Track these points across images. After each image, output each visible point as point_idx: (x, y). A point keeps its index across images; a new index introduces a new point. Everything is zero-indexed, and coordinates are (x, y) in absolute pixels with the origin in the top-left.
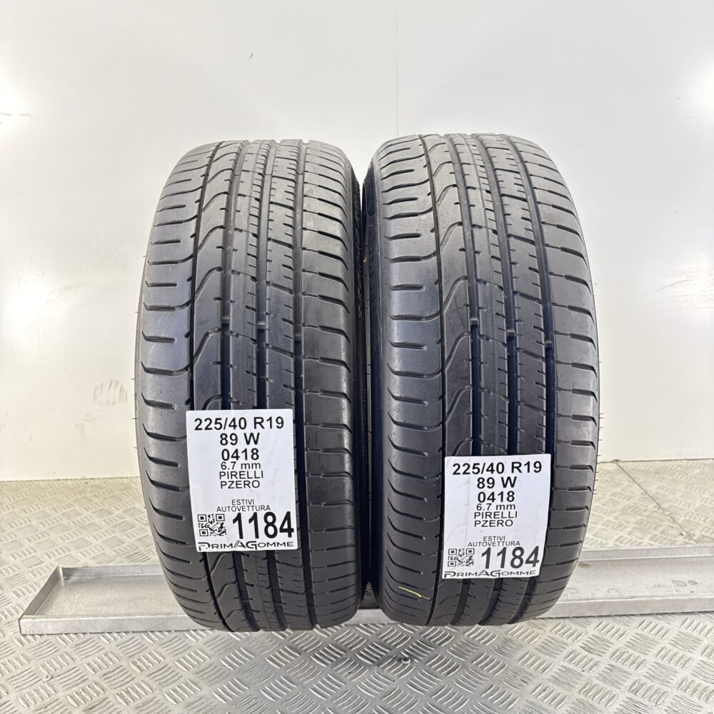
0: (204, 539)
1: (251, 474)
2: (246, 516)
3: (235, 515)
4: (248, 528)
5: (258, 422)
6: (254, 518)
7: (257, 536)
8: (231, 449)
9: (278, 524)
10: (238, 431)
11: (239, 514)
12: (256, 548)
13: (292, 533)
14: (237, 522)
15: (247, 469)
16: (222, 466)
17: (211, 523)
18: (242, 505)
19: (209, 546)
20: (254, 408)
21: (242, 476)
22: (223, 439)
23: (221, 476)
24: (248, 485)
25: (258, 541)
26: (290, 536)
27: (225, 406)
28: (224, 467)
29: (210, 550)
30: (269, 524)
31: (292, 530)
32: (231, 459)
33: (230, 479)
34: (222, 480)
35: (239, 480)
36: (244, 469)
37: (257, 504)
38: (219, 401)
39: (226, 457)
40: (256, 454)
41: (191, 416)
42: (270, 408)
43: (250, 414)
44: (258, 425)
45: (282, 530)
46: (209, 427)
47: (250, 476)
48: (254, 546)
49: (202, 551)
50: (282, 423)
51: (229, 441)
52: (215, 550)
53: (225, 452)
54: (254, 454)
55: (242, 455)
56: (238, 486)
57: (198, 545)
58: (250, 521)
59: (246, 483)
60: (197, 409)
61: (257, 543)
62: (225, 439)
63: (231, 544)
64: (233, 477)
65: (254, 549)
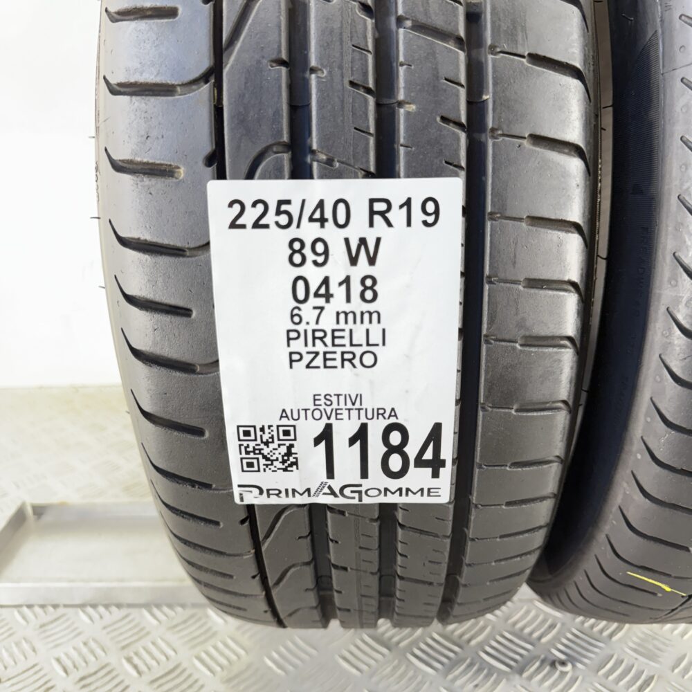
0: (251, 478)
1: (359, 337)
2: (344, 430)
3: (319, 428)
4: (347, 457)
5: (378, 211)
6: (361, 436)
7: (364, 474)
8: (315, 277)
9: (412, 450)
10: (331, 233)
11: (329, 427)
12: (360, 500)
13: (442, 470)
14: (323, 444)
15: (351, 325)
16: (292, 316)
17: (267, 444)
18: (335, 406)
19: (261, 492)
20: (368, 175)
21: (337, 341)
22: (294, 252)
23: (289, 339)
24: (350, 360)
25: (366, 484)
26: (436, 475)
27: (300, 171)
28: (296, 319)
29: (263, 500)
30: (391, 449)
31: (443, 463)
32: (314, 301)
33: (310, 348)
34: (292, 349)
35: (331, 348)
36: (342, 325)
37: (368, 404)
38: (286, 157)
39: (301, 296)
40: (371, 288)
41: (219, 192)
42: (408, 176)
43: (359, 191)
44: (377, 218)
45: (420, 462)
46: (262, 222)
47: (355, 342)
48: (356, 495)
49: (246, 502)
50: (437, 212)
51: (310, 257)
52: (274, 500)
53: (301, 284)
54: (366, 288)
55: (338, 292)
56: (329, 363)
57: (236, 491)
58: (352, 441)
59: (347, 356)
60: (234, 177)
61: (363, 489)
62: (299, 251)
63: (308, 490)
64: (318, 342)
65: (356, 501)
